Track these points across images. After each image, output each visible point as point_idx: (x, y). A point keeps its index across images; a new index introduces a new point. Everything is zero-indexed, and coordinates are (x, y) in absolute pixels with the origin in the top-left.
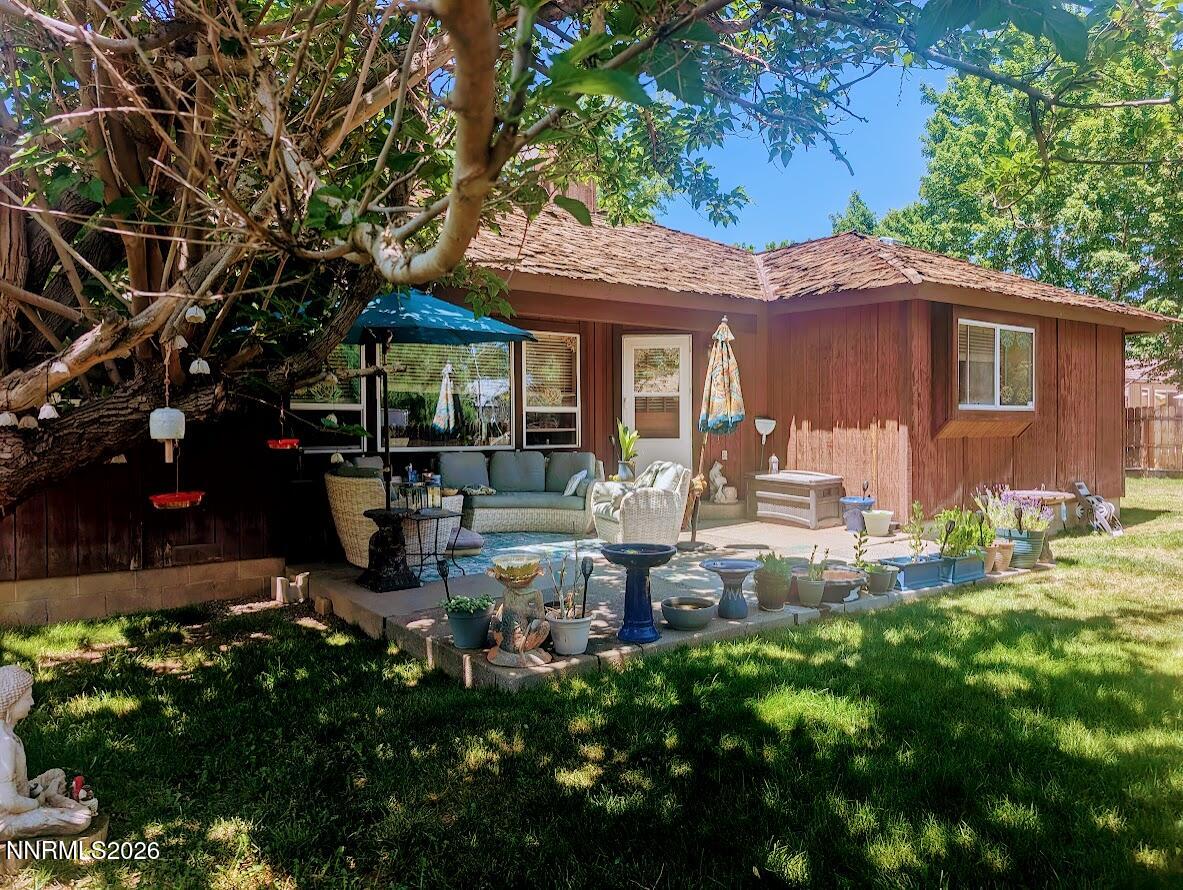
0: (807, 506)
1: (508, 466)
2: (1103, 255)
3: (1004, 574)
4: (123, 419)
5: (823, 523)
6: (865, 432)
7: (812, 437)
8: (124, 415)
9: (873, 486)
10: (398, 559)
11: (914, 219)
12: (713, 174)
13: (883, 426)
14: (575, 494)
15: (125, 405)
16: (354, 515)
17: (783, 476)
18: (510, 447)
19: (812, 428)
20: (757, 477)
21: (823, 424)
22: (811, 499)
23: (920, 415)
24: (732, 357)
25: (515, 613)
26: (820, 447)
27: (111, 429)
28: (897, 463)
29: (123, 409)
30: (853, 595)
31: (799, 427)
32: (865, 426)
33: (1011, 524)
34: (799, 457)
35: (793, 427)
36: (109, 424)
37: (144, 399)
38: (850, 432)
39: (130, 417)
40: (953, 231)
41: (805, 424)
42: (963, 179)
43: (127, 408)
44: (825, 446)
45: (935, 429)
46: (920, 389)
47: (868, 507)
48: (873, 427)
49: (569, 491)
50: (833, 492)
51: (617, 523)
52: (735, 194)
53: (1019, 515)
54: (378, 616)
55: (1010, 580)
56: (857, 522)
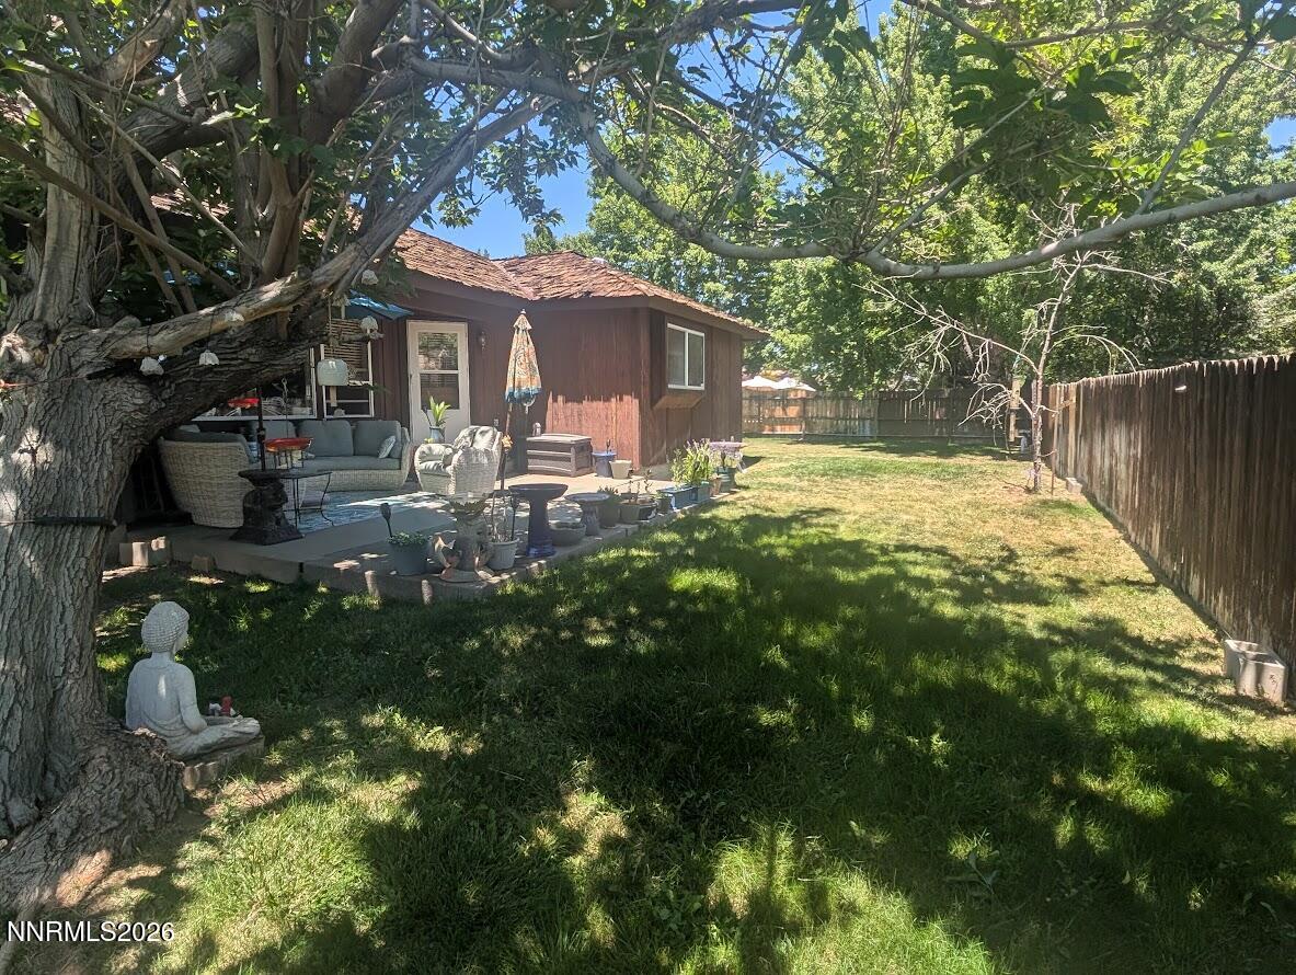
0: (568, 459)
1: (317, 433)
2: (710, 285)
3: (718, 496)
4: (234, 369)
5: (580, 472)
6: (606, 404)
7: (565, 408)
8: (235, 366)
9: (613, 443)
10: (279, 515)
11: (587, 245)
12: (542, 196)
13: (621, 399)
14: (389, 456)
15: (234, 356)
16: (211, 479)
17: (544, 438)
18: (312, 417)
19: (567, 401)
20: (528, 439)
21: (574, 397)
22: (571, 454)
23: (645, 390)
24: (531, 343)
25: (468, 539)
26: (572, 415)
27: (224, 378)
28: (631, 426)
29: (233, 359)
30: (653, 514)
31: (555, 400)
32: (607, 400)
33: (718, 464)
34: (555, 423)
35: (550, 400)
36: (222, 373)
37: (254, 351)
38: (595, 404)
39: (241, 367)
40: (615, 257)
41: (560, 398)
42: (622, 219)
43: (237, 359)
44: (576, 414)
45: (653, 402)
46: (644, 373)
47: (612, 458)
48: (613, 400)
49: (384, 454)
50: (584, 448)
51: (449, 476)
52: (553, 213)
53: (723, 457)
54: (291, 563)
55: (724, 500)
56: (605, 469)
